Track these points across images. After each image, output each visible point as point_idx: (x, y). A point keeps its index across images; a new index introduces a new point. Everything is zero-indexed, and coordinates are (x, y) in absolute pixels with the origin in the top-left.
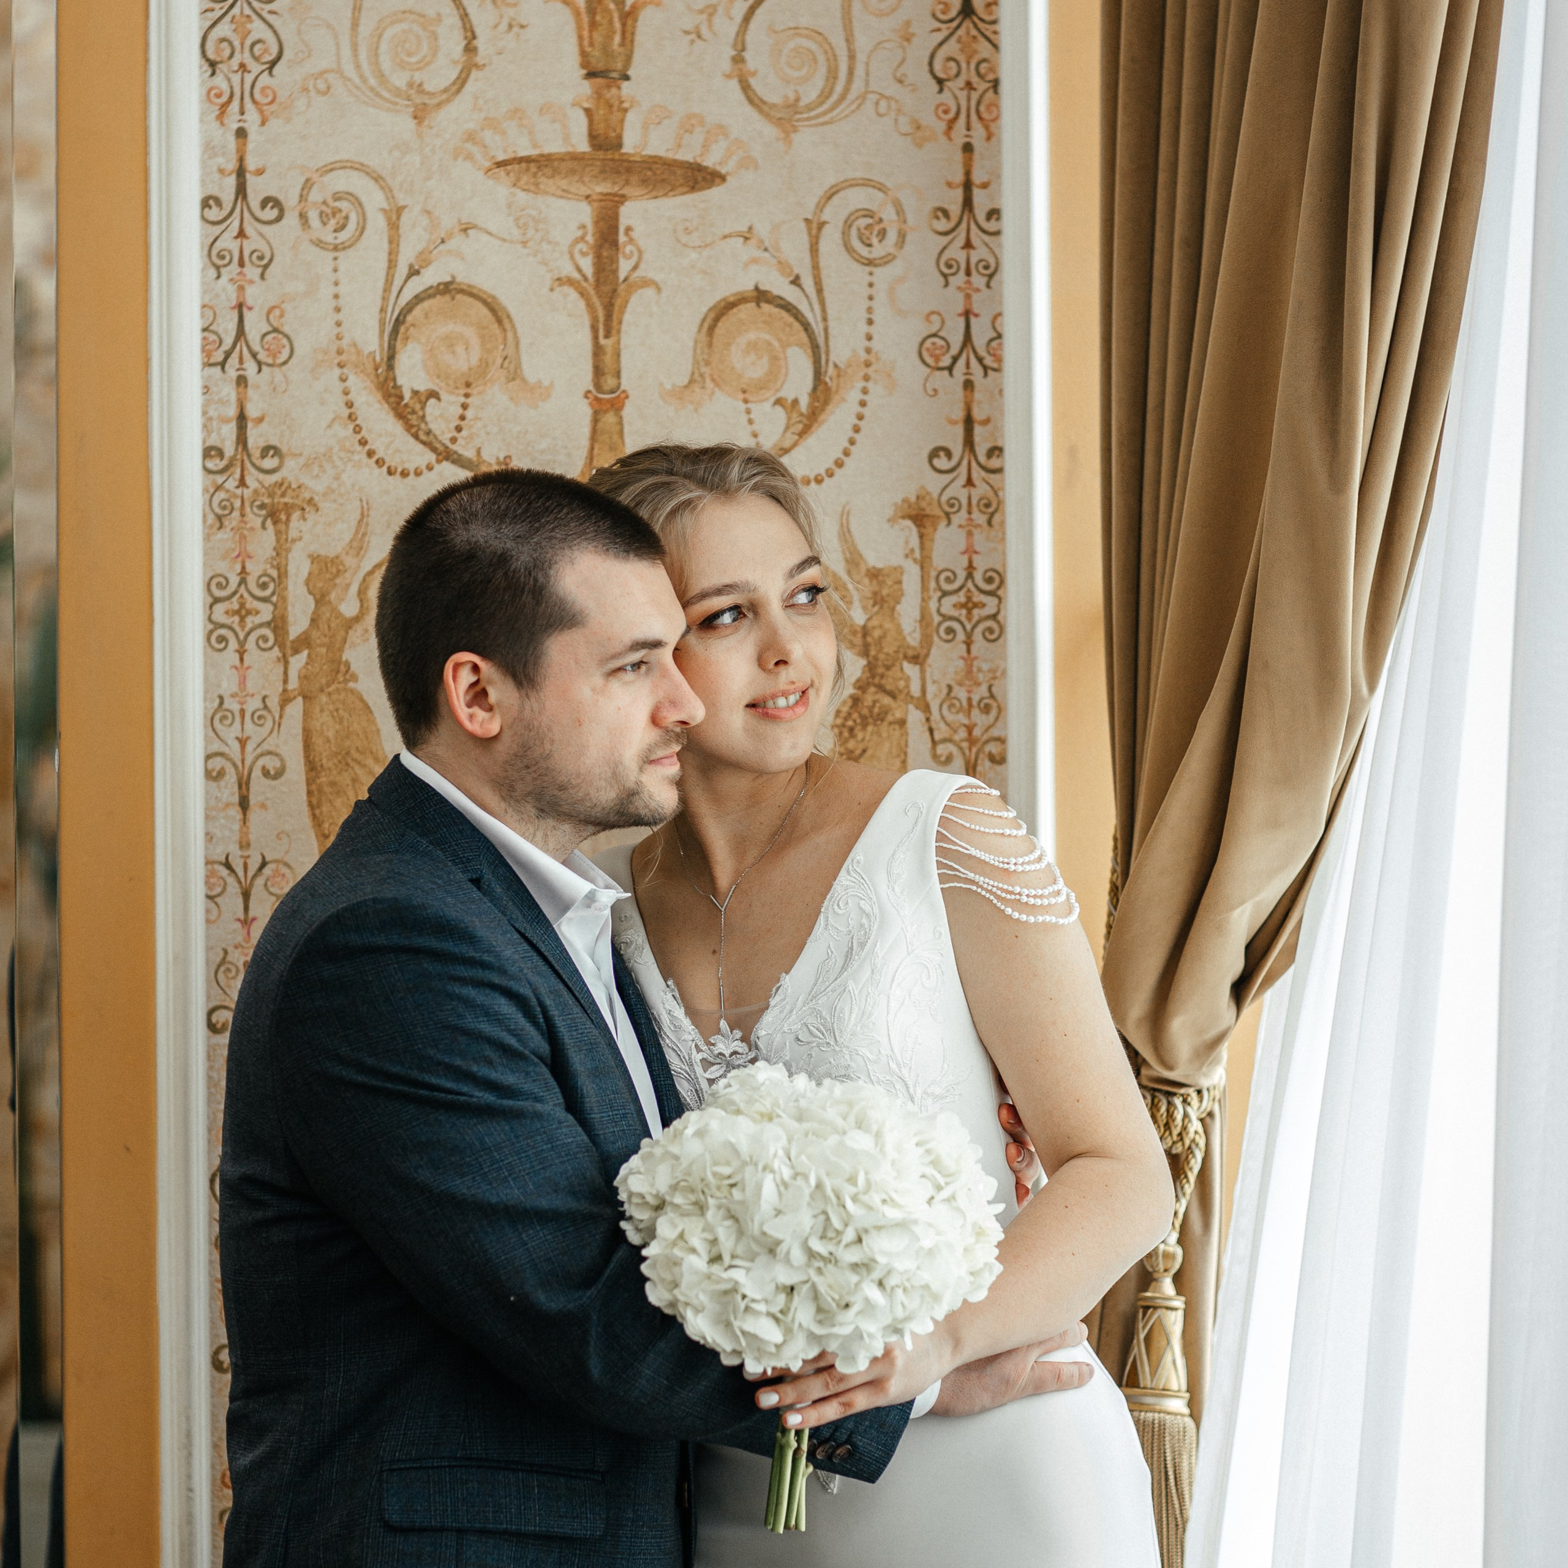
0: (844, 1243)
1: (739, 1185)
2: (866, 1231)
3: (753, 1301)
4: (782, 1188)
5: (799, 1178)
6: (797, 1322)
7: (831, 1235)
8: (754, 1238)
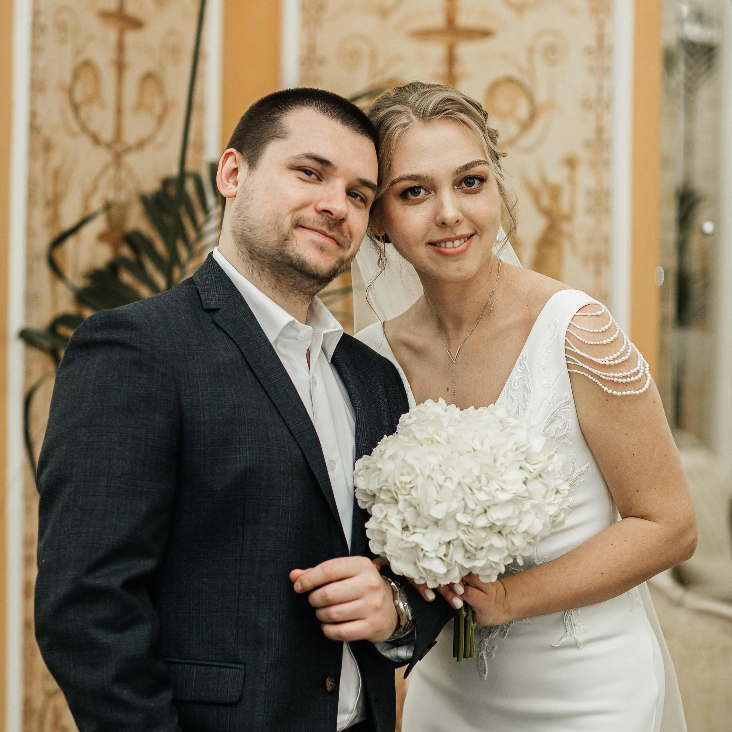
0: (475, 515)
1: (415, 488)
2: (489, 507)
3: (427, 551)
4: (438, 488)
5: (448, 481)
6: (454, 561)
7: (468, 511)
8: (425, 517)
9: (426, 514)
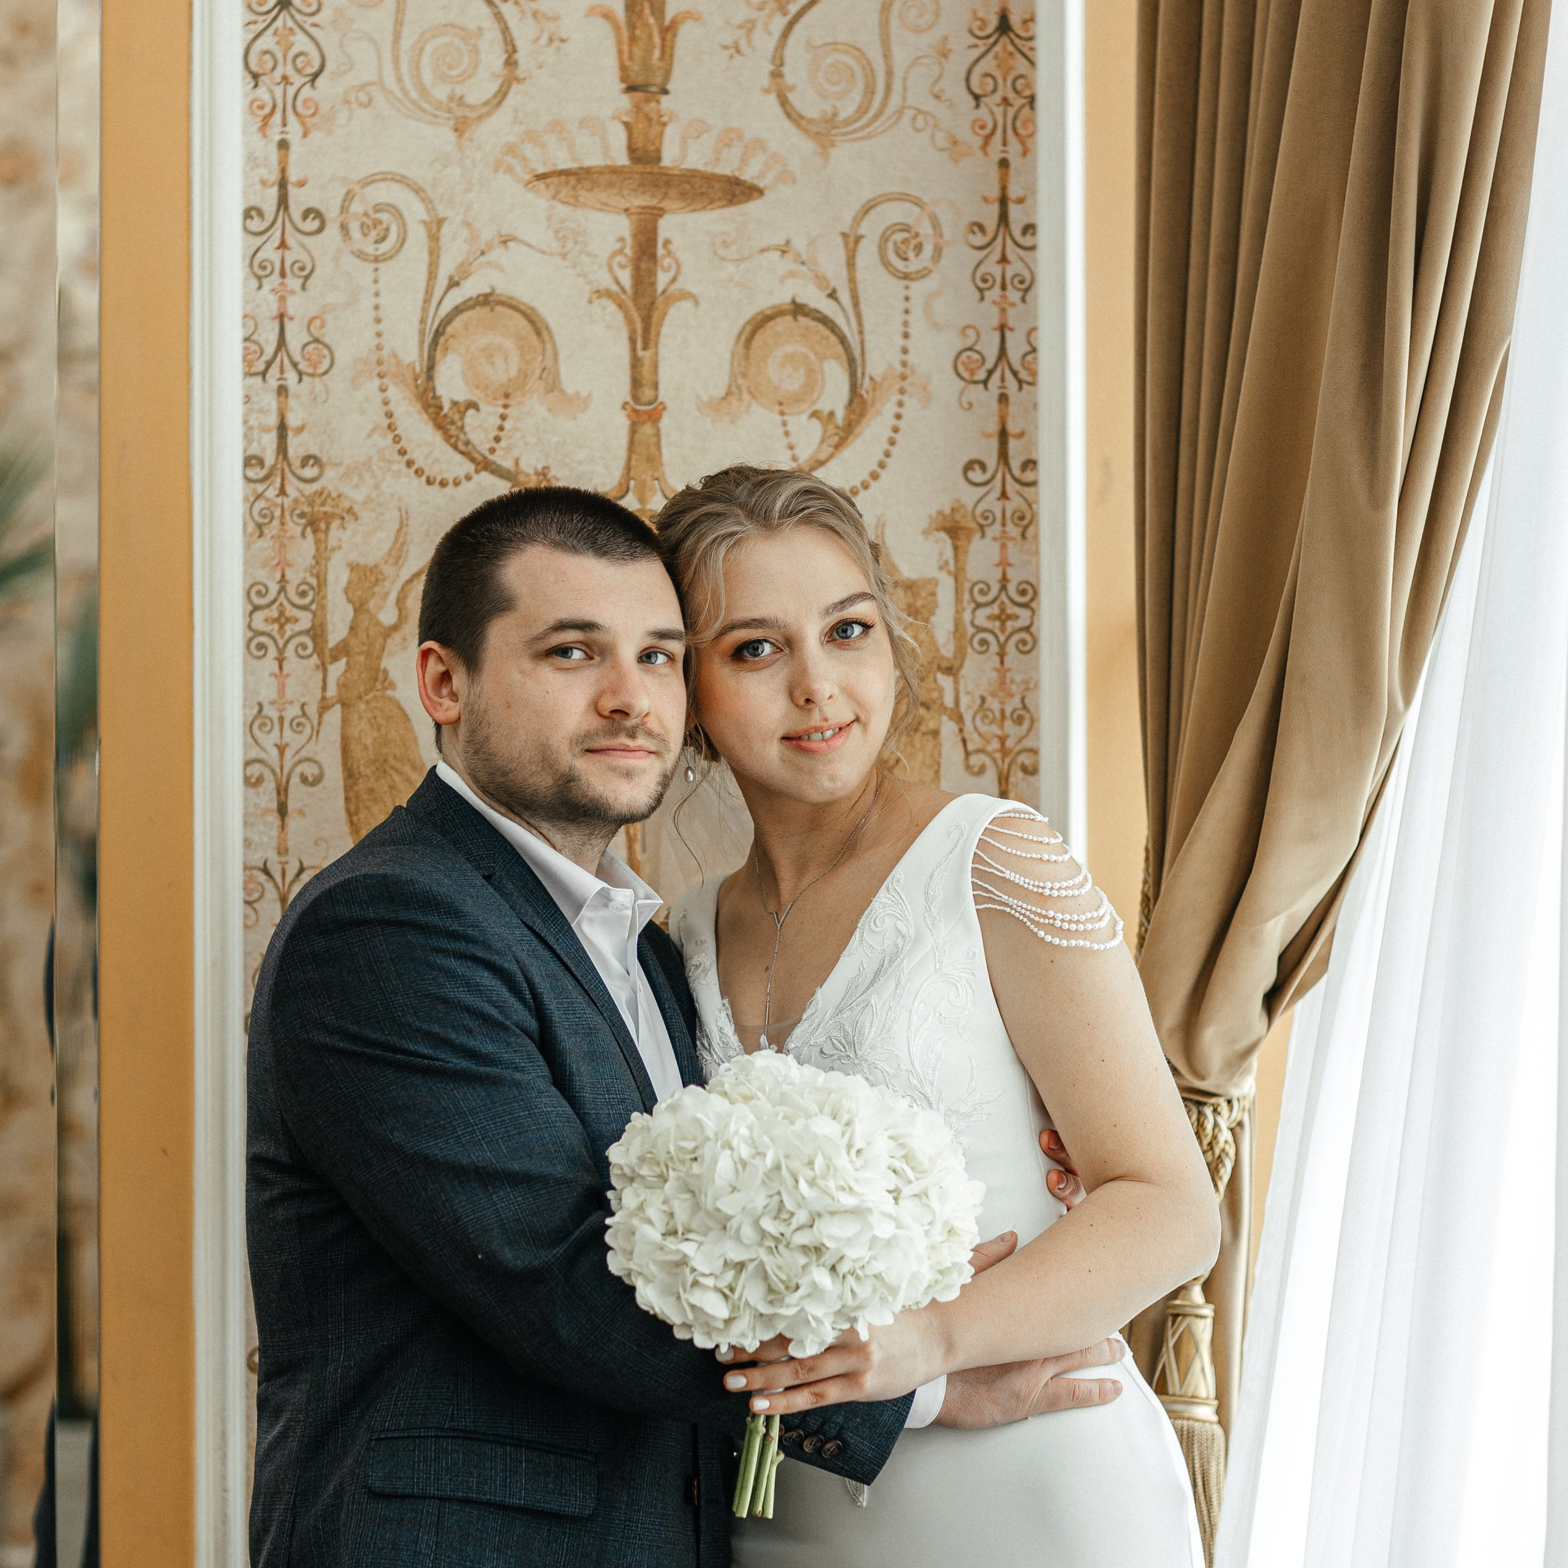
0: (796, 1225)
1: (698, 1160)
3: (701, 1275)
4: (739, 1166)
5: (757, 1157)
6: (743, 1300)
7: (785, 1216)
8: (708, 1213)
9: (710, 1207)
